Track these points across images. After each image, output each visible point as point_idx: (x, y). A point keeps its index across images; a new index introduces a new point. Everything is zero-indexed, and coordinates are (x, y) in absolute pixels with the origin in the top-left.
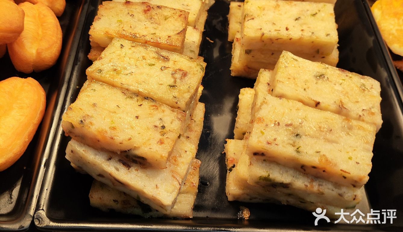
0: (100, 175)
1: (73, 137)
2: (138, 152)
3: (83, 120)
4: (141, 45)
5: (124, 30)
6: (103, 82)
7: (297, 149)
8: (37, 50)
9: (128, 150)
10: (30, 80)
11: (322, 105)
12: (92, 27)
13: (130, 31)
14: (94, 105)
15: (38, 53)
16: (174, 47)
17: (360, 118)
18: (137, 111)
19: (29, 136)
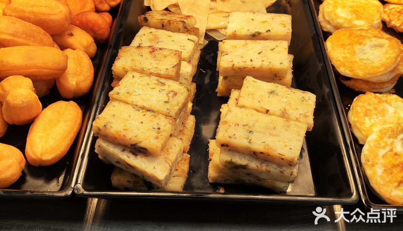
0: (118, 162)
1: (100, 137)
2: (142, 145)
3: (106, 125)
4: (146, 76)
5: (136, 66)
6: (120, 101)
7: (250, 141)
8: (77, 82)
9: (136, 144)
10: (72, 102)
11: (270, 112)
12: (114, 65)
13: (140, 66)
14: (114, 115)
15: (77, 84)
16: (170, 76)
17: (297, 120)
18: (142, 119)
19: (71, 140)
